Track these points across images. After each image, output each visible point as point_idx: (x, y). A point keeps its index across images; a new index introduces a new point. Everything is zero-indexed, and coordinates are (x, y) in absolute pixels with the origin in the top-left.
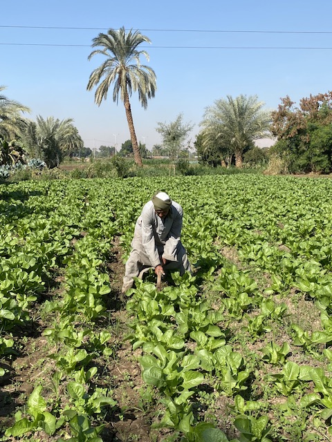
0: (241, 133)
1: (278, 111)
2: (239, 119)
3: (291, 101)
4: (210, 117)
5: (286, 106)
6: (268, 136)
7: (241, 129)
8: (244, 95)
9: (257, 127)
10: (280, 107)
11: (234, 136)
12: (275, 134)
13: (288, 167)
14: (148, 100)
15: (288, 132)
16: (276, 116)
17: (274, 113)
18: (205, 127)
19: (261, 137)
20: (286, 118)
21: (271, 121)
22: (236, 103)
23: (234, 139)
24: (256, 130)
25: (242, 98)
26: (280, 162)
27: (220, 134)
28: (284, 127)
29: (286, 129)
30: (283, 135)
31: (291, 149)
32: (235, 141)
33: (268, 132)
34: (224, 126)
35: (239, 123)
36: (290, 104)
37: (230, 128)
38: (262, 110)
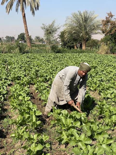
0: (85, 31)
1: (105, 20)
2: (84, 24)
3: (112, 15)
4: (69, 22)
5: (109, 17)
6: (100, 33)
7: (86, 29)
8: (87, 11)
9: (94, 28)
10: (107, 18)
11: (82, 33)
12: (103, 32)
13: (110, 50)
14: (35, 12)
15: (110, 31)
16: (104, 23)
17: (103, 21)
18: (66, 27)
19: (96, 33)
20: (109, 24)
21: (101, 25)
22: (83, 15)
23: (81, 34)
24: (93, 29)
25: (86, 12)
26: (106, 47)
27: (74, 31)
28: (108, 29)
29: (109, 30)
30: (108, 33)
31: (112, 40)
32: (82, 35)
33: (100, 31)
34: (77, 27)
35: (85, 26)
36: (112, 16)
37: (80, 28)
38: (97, 19)
